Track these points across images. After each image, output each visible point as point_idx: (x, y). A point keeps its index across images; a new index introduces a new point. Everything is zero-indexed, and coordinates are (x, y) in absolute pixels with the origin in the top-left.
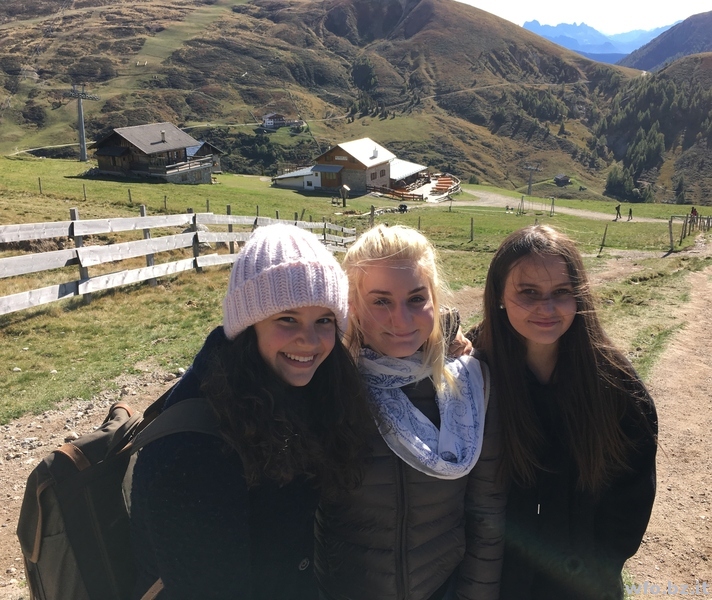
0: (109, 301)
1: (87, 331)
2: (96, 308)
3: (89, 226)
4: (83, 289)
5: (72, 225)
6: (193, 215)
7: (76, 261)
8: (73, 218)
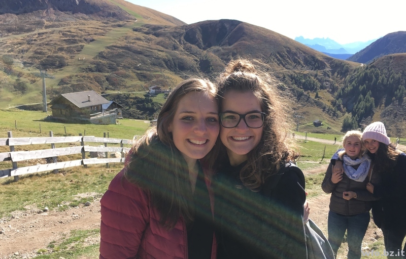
0: (28, 180)
1: (11, 193)
2: (20, 183)
3: (18, 141)
4: (13, 173)
5: (8, 140)
6: (82, 137)
7: (9, 159)
8: (9, 136)
